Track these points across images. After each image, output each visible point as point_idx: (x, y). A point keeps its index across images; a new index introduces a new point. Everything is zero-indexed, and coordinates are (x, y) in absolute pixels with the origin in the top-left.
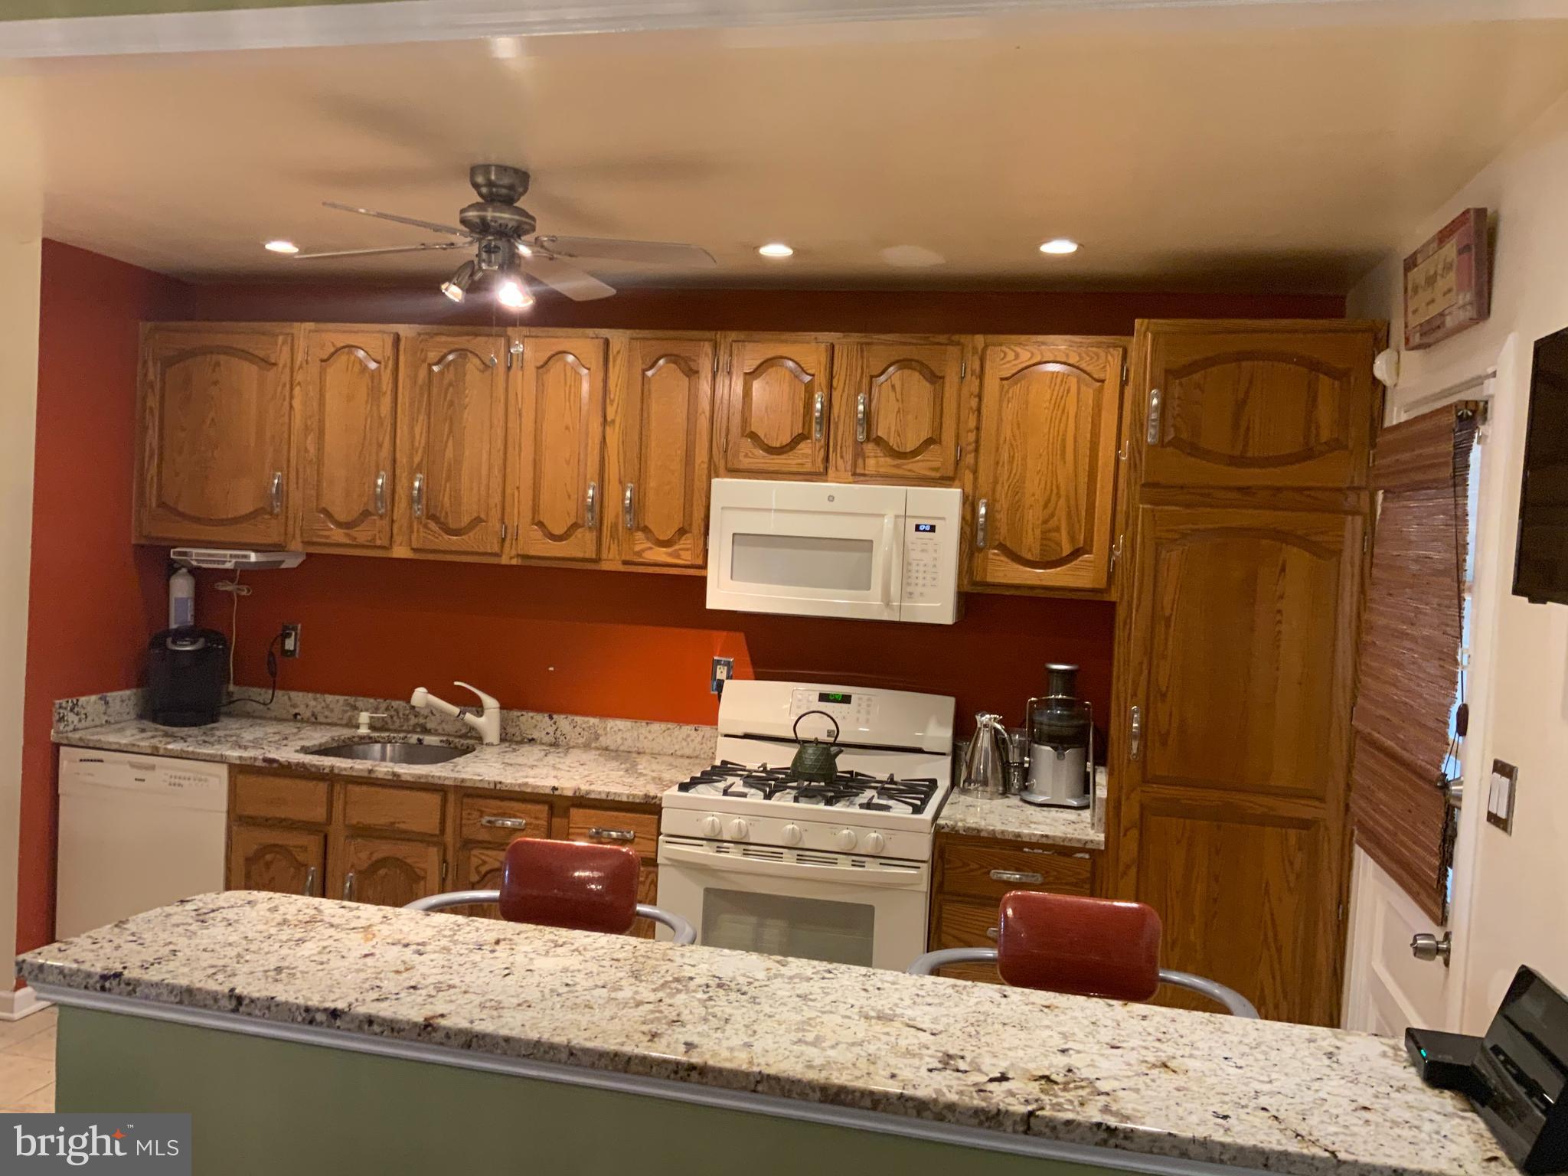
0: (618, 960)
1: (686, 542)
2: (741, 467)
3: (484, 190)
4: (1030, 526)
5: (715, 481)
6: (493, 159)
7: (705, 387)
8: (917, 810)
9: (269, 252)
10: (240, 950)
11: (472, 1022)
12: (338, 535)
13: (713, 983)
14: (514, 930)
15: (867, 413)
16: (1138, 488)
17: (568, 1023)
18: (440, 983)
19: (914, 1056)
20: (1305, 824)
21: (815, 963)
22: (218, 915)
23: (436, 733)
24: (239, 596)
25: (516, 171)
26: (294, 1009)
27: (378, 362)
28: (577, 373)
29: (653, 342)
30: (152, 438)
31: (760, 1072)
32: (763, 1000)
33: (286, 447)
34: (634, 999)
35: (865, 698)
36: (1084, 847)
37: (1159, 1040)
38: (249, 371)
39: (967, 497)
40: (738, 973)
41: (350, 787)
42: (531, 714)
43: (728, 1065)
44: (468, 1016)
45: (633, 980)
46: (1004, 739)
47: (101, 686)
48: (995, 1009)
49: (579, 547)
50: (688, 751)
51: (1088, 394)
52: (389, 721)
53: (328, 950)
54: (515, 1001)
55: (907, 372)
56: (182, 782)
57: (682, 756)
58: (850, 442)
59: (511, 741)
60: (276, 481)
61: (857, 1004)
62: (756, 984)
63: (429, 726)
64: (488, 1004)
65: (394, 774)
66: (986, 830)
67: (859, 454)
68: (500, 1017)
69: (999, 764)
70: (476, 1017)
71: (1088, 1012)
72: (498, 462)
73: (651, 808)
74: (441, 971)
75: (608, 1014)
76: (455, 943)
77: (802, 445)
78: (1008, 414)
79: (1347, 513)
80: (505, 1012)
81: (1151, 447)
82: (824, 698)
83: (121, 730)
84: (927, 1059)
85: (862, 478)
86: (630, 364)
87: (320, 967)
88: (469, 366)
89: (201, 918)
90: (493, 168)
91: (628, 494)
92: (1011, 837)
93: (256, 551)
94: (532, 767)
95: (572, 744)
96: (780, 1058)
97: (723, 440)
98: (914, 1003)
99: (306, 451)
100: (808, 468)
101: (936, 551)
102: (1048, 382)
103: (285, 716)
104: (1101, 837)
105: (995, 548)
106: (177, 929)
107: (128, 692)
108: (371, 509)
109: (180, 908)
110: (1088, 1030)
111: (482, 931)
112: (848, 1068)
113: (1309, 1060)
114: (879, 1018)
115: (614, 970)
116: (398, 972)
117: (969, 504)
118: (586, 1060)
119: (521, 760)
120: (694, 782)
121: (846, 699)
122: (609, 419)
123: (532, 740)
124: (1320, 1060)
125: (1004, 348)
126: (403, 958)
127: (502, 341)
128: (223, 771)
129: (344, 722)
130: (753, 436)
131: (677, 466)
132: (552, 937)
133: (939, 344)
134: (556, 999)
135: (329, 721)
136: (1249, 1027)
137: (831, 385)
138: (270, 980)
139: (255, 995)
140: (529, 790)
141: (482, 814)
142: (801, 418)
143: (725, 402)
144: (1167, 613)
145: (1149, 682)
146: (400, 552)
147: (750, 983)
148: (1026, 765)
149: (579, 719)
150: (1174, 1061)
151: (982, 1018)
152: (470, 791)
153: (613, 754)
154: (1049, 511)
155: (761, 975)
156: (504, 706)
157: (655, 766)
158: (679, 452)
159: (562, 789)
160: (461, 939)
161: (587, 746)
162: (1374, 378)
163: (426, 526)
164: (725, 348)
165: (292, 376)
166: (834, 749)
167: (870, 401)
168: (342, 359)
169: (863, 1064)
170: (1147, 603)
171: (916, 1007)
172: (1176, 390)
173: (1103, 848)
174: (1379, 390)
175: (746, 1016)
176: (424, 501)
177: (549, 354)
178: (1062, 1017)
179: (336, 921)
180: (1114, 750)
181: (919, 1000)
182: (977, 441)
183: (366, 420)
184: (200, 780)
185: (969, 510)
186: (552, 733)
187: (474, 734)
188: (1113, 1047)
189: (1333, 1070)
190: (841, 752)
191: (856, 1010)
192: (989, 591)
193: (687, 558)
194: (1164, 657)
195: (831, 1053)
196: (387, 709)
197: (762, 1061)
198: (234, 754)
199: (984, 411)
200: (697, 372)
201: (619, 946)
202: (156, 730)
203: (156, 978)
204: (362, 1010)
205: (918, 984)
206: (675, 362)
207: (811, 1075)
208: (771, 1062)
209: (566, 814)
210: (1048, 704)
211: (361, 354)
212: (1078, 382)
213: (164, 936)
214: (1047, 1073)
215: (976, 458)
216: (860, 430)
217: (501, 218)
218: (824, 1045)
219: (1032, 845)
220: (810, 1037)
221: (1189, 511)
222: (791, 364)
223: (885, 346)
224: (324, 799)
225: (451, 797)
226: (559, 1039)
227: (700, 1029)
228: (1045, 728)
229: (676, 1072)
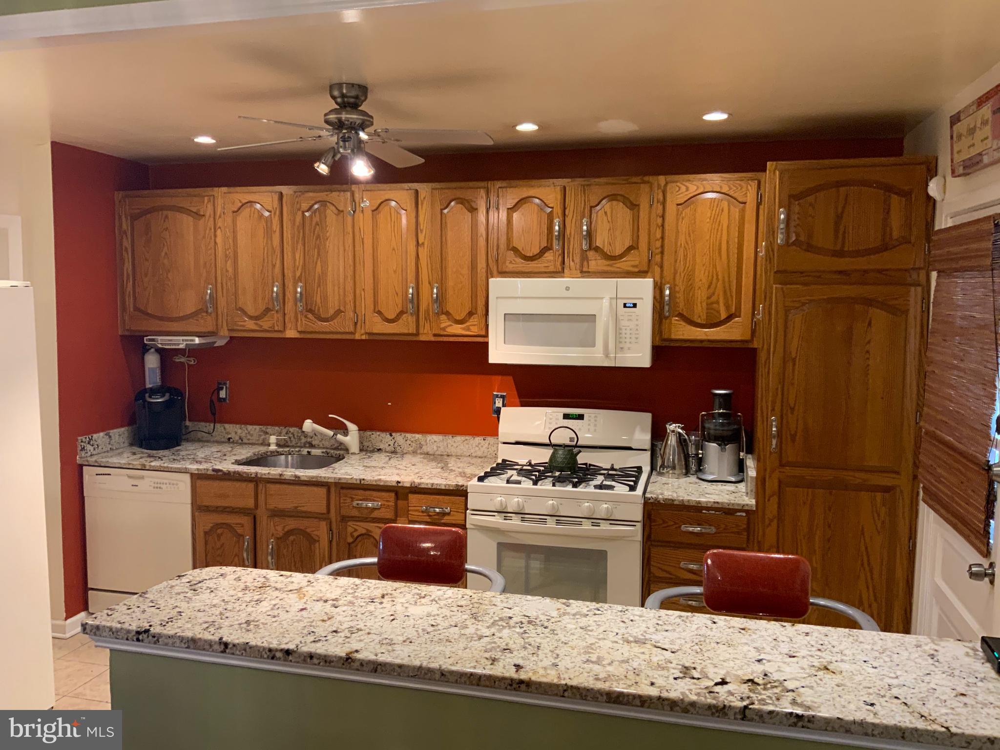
0: (461, 606)
1: (474, 320)
2: (507, 270)
3: (339, 100)
4: (699, 300)
5: (491, 280)
6: (344, 79)
7: (482, 217)
8: (633, 488)
9: (197, 143)
10: (221, 609)
11: (376, 655)
12: (250, 324)
13: (525, 620)
14: (392, 587)
15: (589, 232)
16: (772, 273)
17: (437, 654)
18: (352, 627)
19: (663, 669)
20: (887, 489)
21: (588, 603)
22: (204, 585)
23: (318, 447)
24: (188, 364)
25: (360, 86)
26: (261, 650)
27: (270, 212)
28: (398, 213)
29: (446, 191)
30: (128, 266)
31: (566, 684)
32: (559, 632)
33: (214, 269)
34: (476, 634)
35: (593, 416)
36: (743, 509)
37: (819, 650)
38: (187, 221)
39: (657, 283)
40: (540, 613)
41: (268, 485)
42: (378, 433)
43: (544, 680)
44: (373, 650)
45: (473, 620)
46: (685, 439)
47: (105, 426)
48: (709, 633)
49: (404, 327)
50: (479, 454)
51: (736, 212)
52: (288, 440)
53: (277, 607)
54: (401, 639)
55: (615, 203)
56: (162, 486)
57: (476, 457)
58: (578, 251)
59: (366, 451)
60: (209, 291)
61: (620, 632)
62: (553, 620)
63: (314, 443)
64: (384, 642)
65: (296, 476)
66: (678, 500)
67: (584, 258)
68: (394, 650)
69: (682, 455)
70: (379, 651)
71: (770, 631)
72: (350, 273)
73: (461, 493)
74: (351, 618)
75: (462, 645)
76: (356, 598)
77: (546, 255)
78: (683, 226)
79: (911, 285)
80: (397, 647)
81: (780, 246)
82: (566, 416)
83: (120, 454)
84: (673, 671)
85: (586, 274)
86: (432, 204)
87: (274, 619)
88: (328, 212)
89: (193, 587)
90: (344, 85)
91: (435, 291)
92: (694, 504)
93: (199, 337)
94: (382, 468)
95: (405, 451)
96: (577, 674)
97: (495, 252)
98: (657, 630)
99: (227, 271)
100: (552, 269)
101: (637, 320)
102: (709, 204)
103: (223, 440)
104: (753, 502)
105: (676, 316)
106: (179, 597)
107: (123, 429)
108: (270, 307)
109: (178, 581)
110: (772, 645)
111: (372, 588)
112: (622, 680)
113: (919, 660)
114: (636, 642)
115: (460, 614)
116: (323, 621)
117: (658, 288)
118: (452, 679)
119: (373, 464)
120: (487, 475)
121: (581, 417)
122: (420, 242)
123: (379, 450)
124: (927, 660)
125: (678, 184)
126: (325, 610)
127: (349, 194)
128: (187, 478)
129: (260, 442)
130: (515, 250)
131: (466, 271)
132: (417, 591)
133: (635, 183)
134: (427, 636)
135: (251, 441)
136: (876, 638)
137: (565, 214)
138: (244, 630)
139: (236, 642)
140: (382, 484)
141: (352, 499)
142: (546, 237)
143: (495, 228)
144: (793, 355)
145: (782, 402)
146: (291, 334)
147: (548, 620)
148: (700, 456)
149: (409, 435)
150: (832, 664)
151: (702, 639)
152: (344, 486)
153: (432, 457)
154: (711, 291)
155: (555, 614)
156: (361, 429)
157: (461, 465)
158: (467, 262)
159: (403, 482)
160: (360, 595)
161: (414, 453)
162: (928, 195)
163: (306, 317)
164: (494, 192)
165: (215, 223)
166: (576, 450)
167: (591, 223)
168: (246, 212)
169: (631, 675)
170: (780, 348)
171: (658, 633)
172: (796, 209)
173: (754, 509)
174: (931, 202)
175: (550, 644)
176: (304, 300)
177: (379, 201)
178: (754, 636)
179: (279, 586)
180: (759, 445)
181: (659, 628)
182: (662, 246)
183: (264, 249)
184: (173, 484)
185: (658, 292)
186: (392, 445)
187: (343, 447)
188: (790, 657)
189: (936, 667)
190: (580, 452)
191: (620, 636)
192: (672, 344)
193: (475, 330)
194: (793, 384)
195: (609, 668)
196: (287, 433)
197: (566, 676)
198: (194, 467)
199: (666, 227)
200: (477, 209)
201: (460, 596)
202: (143, 453)
203: (172, 633)
204: (305, 649)
205: (657, 617)
206: (462, 203)
207: (599, 685)
208: (572, 677)
209: (406, 498)
210: (713, 416)
211: (258, 206)
212: (729, 205)
213: (172, 601)
214: (751, 678)
215: (662, 258)
216: (584, 242)
217: (351, 118)
218: (604, 663)
219: (708, 509)
220: (594, 659)
221: (805, 288)
222: (537, 201)
223: (599, 187)
224: (253, 493)
225: (333, 490)
226: (434, 665)
227: (522, 655)
228: (712, 432)
229: (511, 685)
